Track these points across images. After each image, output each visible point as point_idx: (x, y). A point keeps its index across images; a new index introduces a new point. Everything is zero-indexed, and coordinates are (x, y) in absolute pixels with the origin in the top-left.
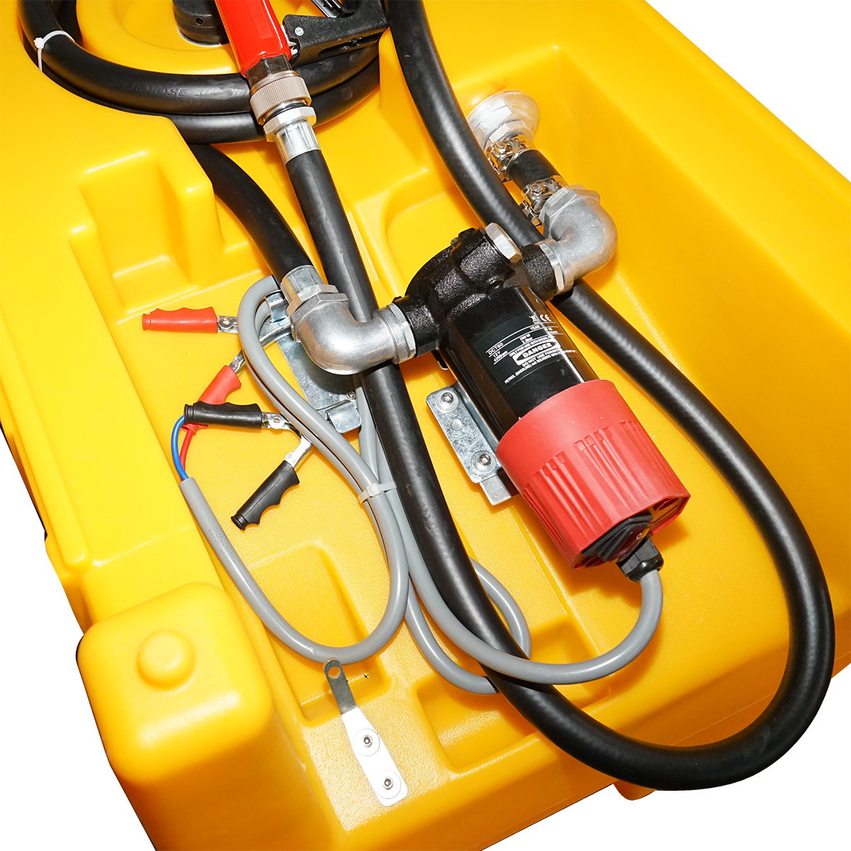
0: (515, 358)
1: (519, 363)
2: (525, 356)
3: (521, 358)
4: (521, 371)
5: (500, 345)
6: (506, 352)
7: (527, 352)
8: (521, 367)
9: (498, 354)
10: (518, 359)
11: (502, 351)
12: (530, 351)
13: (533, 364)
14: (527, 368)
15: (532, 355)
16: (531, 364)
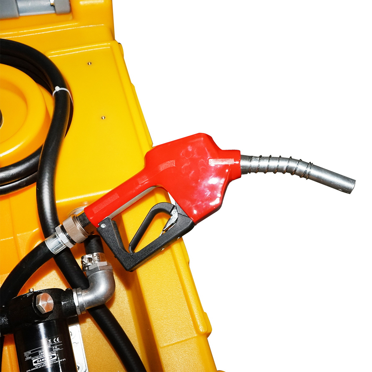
0: (33, 361)
1: (34, 364)
2: (38, 362)
3: (36, 362)
4: (34, 369)
5: (29, 352)
6: (31, 357)
7: (39, 360)
8: (34, 367)
9: (28, 357)
10: (34, 363)
11: (30, 356)
12: (40, 360)
13: (39, 367)
14: (36, 368)
15: (41, 362)
16: (39, 366)
